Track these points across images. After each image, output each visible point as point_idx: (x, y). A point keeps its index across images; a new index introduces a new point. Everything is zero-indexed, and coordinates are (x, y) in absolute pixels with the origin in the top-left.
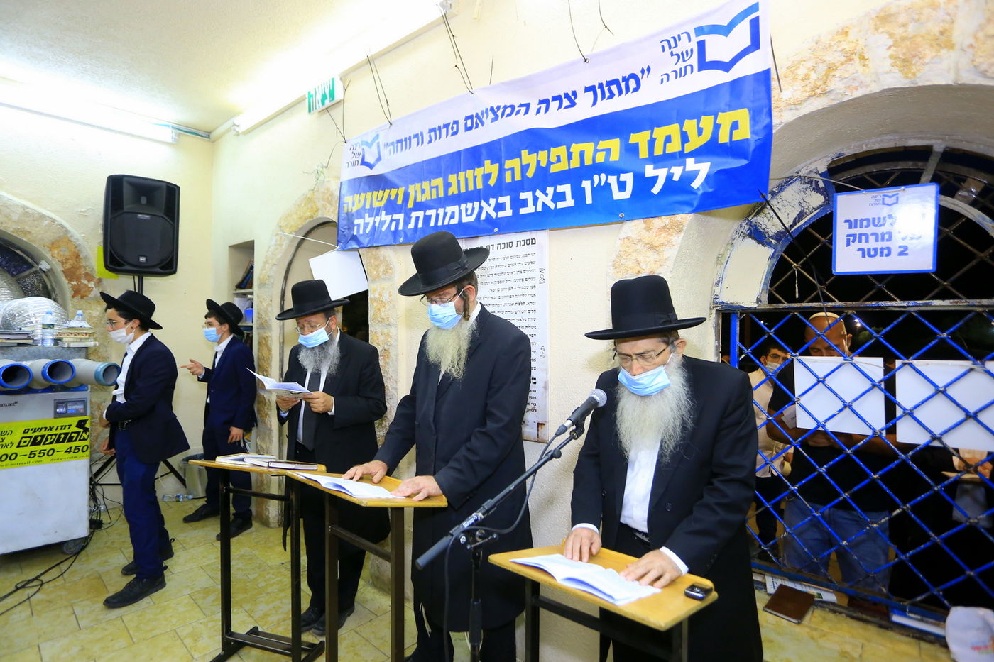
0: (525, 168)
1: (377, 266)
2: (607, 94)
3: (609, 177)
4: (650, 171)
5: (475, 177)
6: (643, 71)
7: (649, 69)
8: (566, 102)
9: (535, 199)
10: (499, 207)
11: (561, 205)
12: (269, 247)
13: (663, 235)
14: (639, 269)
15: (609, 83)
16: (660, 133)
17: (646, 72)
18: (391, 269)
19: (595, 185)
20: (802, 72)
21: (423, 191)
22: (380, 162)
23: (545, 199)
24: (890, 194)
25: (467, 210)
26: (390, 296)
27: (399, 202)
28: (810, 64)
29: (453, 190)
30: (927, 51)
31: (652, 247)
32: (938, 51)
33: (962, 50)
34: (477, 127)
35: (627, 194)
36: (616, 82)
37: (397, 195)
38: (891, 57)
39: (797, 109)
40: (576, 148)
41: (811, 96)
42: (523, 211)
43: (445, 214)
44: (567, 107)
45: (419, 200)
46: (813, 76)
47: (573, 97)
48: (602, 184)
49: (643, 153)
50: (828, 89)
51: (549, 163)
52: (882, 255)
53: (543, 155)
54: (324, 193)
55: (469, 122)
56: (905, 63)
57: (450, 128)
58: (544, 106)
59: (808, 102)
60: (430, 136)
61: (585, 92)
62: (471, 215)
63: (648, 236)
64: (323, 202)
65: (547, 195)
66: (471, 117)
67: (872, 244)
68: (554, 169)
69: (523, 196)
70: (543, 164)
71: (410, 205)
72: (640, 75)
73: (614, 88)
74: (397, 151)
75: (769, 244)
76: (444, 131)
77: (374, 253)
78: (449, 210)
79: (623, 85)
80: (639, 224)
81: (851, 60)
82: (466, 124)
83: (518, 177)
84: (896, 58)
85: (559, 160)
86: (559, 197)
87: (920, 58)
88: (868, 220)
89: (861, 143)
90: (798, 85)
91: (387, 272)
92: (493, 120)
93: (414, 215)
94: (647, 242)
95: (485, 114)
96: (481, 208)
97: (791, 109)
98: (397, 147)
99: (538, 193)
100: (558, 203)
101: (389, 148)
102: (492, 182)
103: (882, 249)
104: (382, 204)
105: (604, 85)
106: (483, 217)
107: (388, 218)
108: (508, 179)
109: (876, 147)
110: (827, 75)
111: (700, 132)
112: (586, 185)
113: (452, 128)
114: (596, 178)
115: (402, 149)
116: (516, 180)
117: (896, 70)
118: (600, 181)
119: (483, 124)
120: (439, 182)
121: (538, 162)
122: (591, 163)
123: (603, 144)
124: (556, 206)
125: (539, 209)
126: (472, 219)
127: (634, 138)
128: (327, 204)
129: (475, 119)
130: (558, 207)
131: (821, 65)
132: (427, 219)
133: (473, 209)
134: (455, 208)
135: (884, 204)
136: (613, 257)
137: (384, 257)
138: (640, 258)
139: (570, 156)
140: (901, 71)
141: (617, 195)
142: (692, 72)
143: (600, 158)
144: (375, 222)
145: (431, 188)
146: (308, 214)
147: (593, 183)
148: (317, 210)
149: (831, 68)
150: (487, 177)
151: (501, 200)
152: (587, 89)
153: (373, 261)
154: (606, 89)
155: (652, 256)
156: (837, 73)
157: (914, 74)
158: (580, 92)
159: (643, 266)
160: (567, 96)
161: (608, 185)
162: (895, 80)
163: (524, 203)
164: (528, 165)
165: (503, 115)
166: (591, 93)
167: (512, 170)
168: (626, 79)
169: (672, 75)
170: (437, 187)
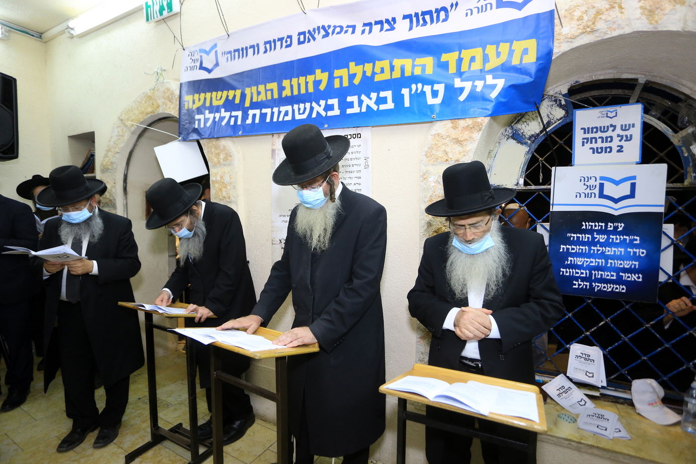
0: (352, 77)
1: (218, 154)
2: (421, 22)
3: (425, 86)
4: (458, 83)
5: (307, 83)
6: (452, 6)
7: (457, 4)
8: (386, 26)
9: (361, 103)
10: (329, 108)
11: (383, 107)
12: (111, 138)
13: (466, 132)
14: (447, 158)
15: (424, 13)
16: (466, 54)
17: (454, 7)
18: (230, 156)
19: (413, 93)
20: (577, 14)
21: (259, 93)
22: (218, 68)
23: (369, 101)
24: (612, 110)
25: (299, 109)
26: (231, 179)
27: (237, 101)
28: (584, 8)
29: (287, 93)
30: (667, 5)
31: (458, 142)
32: (675, 6)
33: (690, 6)
34: (309, 41)
35: (438, 100)
36: (430, 13)
37: (235, 96)
38: (641, 7)
39: (571, 42)
40: (397, 63)
41: (583, 33)
42: (349, 111)
43: (280, 112)
44: (387, 30)
45: (255, 100)
46: (586, 18)
47: (392, 23)
48: (418, 92)
49: (452, 69)
50: (596, 28)
51: (374, 74)
52: (606, 152)
53: (368, 67)
54: (164, 92)
55: (302, 37)
56: (650, 13)
57: (284, 41)
58: (367, 28)
59: (580, 37)
60: (265, 47)
61: (403, 19)
62: (304, 113)
63: (454, 134)
64: (163, 100)
65: (371, 99)
66: (304, 33)
67: (599, 144)
68: (378, 78)
69: (349, 99)
70: (369, 74)
71: (247, 104)
72: (449, 8)
73: (427, 18)
74: (234, 59)
75: (526, 143)
76: (278, 44)
77: (214, 143)
78: (283, 109)
79: (435, 15)
80: (448, 124)
81: (613, 7)
82: (299, 39)
83: (346, 83)
84: (644, 9)
85: (382, 71)
86: (381, 101)
87: (662, 10)
88: (596, 128)
89: (591, 74)
90: (575, 23)
91: (228, 159)
92: (324, 37)
93: (251, 112)
94: (454, 137)
95: (317, 32)
96: (312, 109)
97: (568, 42)
98: (234, 55)
99: (363, 97)
100: (380, 106)
101: (226, 56)
102: (322, 87)
103: (606, 148)
104: (221, 102)
105: (420, 14)
106: (314, 115)
107: (227, 115)
108: (337, 84)
109: (602, 77)
110: (595, 18)
111: (498, 54)
112: (405, 92)
113: (286, 42)
114: (414, 87)
115: (239, 57)
116: (344, 86)
117: (644, 17)
118: (417, 89)
119: (314, 39)
120: (274, 86)
121: (364, 72)
122: (410, 74)
123: (420, 61)
124: (378, 108)
125: (364, 110)
126: (304, 116)
127: (445, 57)
128: (168, 102)
129: (307, 35)
130: (380, 109)
131: (591, 10)
132: (263, 116)
133: (305, 109)
134: (289, 108)
135: (607, 117)
136: (426, 149)
137: (224, 147)
138: (448, 149)
139: (392, 68)
140: (647, 18)
141: (430, 100)
142: (491, 9)
143: (418, 72)
144: (215, 118)
145: (266, 91)
146: (149, 110)
147: (411, 90)
148: (158, 106)
149: (599, 13)
150: (317, 83)
151: (330, 102)
152: (405, 17)
153: (213, 150)
154: (421, 18)
155: (457, 148)
156: (603, 17)
157: (657, 22)
158: (399, 19)
159: (450, 155)
160: (387, 21)
161: (423, 93)
162: (641, 24)
163: (351, 105)
164: (355, 75)
165: (333, 33)
166: (408, 20)
167: (341, 78)
168: (438, 11)
169: (475, 11)
170: (272, 90)
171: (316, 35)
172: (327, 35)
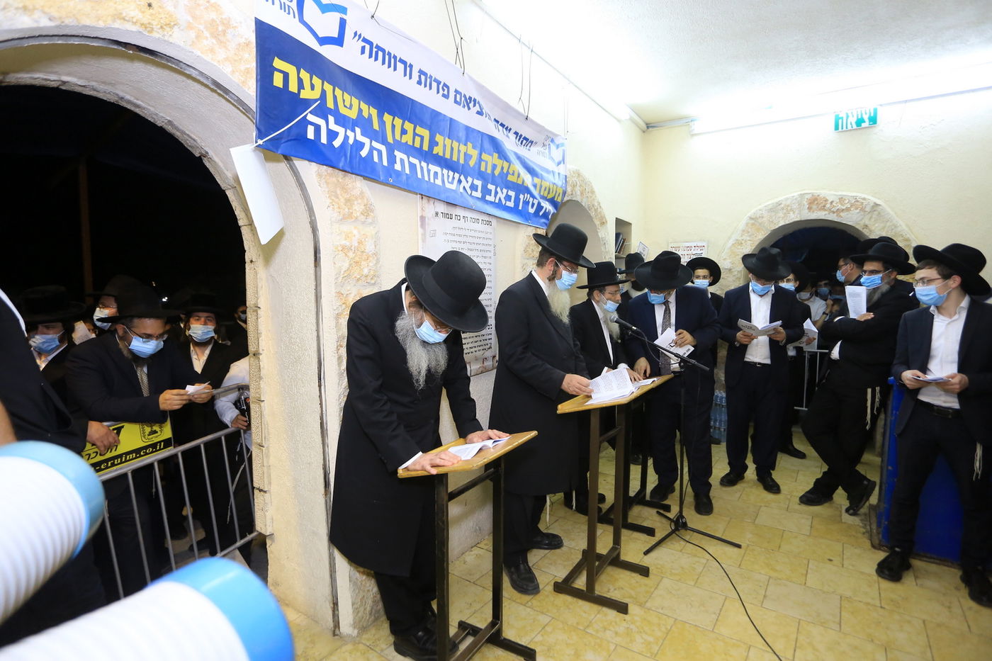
0: (494, 167)
2: (520, 142)
4: (542, 203)
5: (459, 151)
8: (505, 132)
9: (496, 193)
10: (474, 187)
17: (535, 145)
18: (371, 211)
19: (525, 200)
21: (404, 132)
23: (501, 195)
25: (448, 176)
26: (375, 247)
27: (376, 125)
29: (438, 150)
34: (463, 106)
37: (370, 115)
42: (488, 198)
43: (429, 170)
44: (506, 136)
45: (397, 137)
47: (508, 131)
48: (527, 200)
53: (506, 165)
57: (440, 87)
60: (418, 76)
62: (452, 182)
65: (502, 193)
66: (459, 93)
68: (510, 178)
70: (505, 171)
71: (389, 138)
73: (525, 141)
76: (435, 85)
77: (339, 179)
78: (433, 168)
83: (489, 170)
86: (508, 198)
91: (369, 215)
95: (473, 102)
96: (460, 181)
98: (376, 53)
99: (498, 190)
100: (507, 202)
101: (362, 43)
102: (471, 163)
105: (522, 137)
107: (367, 141)
108: (483, 167)
112: (521, 197)
113: (443, 89)
114: (526, 195)
115: (383, 62)
116: (487, 172)
119: (469, 109)
121: (502, 168)
125: (497, 201)
126: (452, 187)
129: (463, 99)
130: (507, 205)
132: (413, 167)
133: (453, 178)
134: (439, 170)
136: (525, 246)
137: (362, 193)
139: (519, 175)
141: (530, 210)
144: (345, 136)
145: (415, 134)
147: (524, 197)
150: (468, 156)
151: (475, 182)
152: (515, 133)
153: (339, 191)
158: (512, 132)
160: (507, 128)
161: (529, 202)
163: (489, 192)
164: (496, 166)
165: (485, 114)
166: (516, 136)
167: (486, 163)
170: (422, 138)
171: (471, 105)
172: (480, 113)
